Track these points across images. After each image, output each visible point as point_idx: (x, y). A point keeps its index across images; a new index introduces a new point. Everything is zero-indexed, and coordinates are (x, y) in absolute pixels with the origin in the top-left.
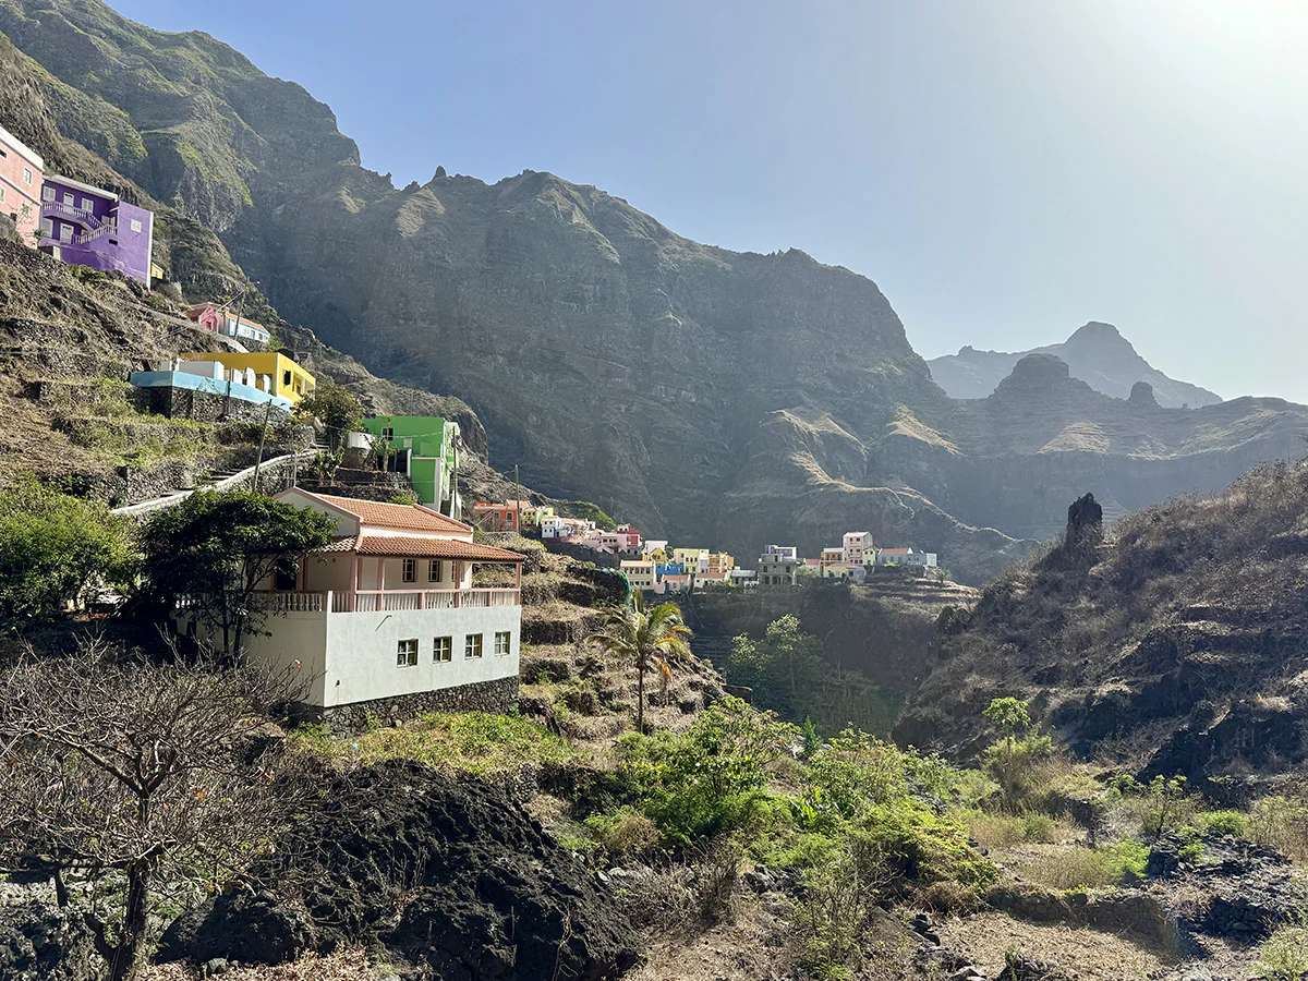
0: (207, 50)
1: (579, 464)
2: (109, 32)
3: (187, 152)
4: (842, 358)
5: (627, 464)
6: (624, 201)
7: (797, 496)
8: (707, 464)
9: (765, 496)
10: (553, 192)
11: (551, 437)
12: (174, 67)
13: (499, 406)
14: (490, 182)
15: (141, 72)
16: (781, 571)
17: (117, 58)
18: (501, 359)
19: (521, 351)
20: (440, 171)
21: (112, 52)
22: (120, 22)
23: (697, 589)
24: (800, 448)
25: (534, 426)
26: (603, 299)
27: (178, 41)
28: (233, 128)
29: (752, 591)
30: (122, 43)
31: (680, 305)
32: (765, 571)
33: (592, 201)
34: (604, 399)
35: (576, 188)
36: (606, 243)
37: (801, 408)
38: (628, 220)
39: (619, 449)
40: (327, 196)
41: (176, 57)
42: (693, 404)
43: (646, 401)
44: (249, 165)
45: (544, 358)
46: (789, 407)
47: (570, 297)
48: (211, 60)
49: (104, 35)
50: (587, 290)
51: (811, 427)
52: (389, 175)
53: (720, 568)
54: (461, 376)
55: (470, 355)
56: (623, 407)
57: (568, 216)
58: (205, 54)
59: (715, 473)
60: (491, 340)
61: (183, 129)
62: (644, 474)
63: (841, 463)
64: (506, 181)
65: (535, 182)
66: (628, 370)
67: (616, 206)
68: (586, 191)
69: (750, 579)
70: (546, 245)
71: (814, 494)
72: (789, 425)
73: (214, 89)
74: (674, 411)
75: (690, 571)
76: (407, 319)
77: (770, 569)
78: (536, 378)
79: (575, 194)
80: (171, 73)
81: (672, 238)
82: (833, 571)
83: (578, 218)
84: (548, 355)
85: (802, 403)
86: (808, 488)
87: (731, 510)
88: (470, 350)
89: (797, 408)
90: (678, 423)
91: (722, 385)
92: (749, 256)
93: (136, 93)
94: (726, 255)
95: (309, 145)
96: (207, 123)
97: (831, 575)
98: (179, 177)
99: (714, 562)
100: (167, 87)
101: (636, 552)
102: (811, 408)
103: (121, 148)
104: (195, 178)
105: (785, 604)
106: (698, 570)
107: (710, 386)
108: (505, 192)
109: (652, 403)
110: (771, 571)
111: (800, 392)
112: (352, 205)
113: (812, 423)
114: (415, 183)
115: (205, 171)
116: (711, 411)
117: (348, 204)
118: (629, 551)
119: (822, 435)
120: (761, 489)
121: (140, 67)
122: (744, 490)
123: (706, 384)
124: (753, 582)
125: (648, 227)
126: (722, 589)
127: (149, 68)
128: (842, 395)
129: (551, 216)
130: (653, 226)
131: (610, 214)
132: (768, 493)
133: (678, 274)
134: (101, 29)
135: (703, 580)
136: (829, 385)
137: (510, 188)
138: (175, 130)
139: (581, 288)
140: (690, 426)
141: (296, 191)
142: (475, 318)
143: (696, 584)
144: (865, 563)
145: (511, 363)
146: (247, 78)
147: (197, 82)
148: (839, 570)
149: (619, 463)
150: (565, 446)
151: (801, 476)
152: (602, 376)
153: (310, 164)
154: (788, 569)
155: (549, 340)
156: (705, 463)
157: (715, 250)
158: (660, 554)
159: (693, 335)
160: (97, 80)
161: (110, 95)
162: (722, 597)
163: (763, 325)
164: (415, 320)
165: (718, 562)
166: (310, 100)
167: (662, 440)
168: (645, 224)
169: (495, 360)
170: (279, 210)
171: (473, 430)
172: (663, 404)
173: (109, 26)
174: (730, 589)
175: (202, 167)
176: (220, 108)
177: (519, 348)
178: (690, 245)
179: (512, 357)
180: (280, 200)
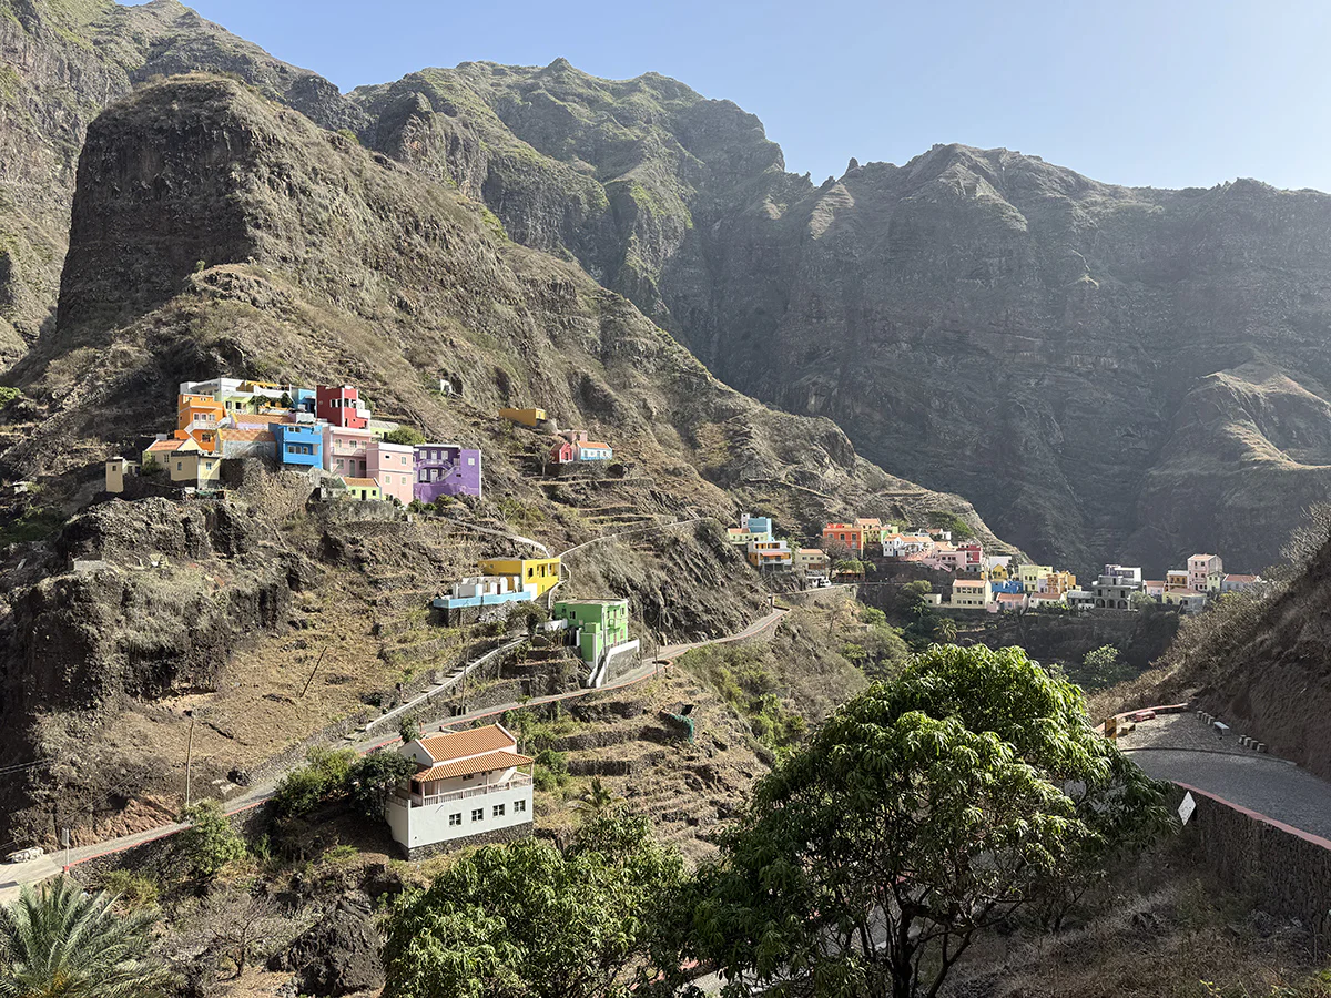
0: (655, 89)
1: (983, 445)
2: (580, 96)
3: (639, 194)
4: (1307, 298)
5: (1034, 444)
6: (1038, 158)
7: (1230, 473)
8: (1132, 436)
9: (1191, 475)
10: (959, 167)
11: (956, 420)
12: (630, 114)
13: (902, 393)
14: (900, 163)
15: (604, 127)
16: (1117, 597)
17: (587, 118)
18: (904, 346)
19: (924, 336)
20: (853, 162)
21: (582, 113)
22: (588, 84)
23: (1032, 610)
24: (1239, 416)
25: (938, 411)
26: (1010, 270)
27: (633, 87)
28: (677, 158)
29: (1086, 614)
30: (591, 102)
31: (1099, 263)
32: (1100, 595)
33: (1002, 165)
34: (1011, 376)
35: (985, 154)
36: (1013, 211)
37: (1249, 366)
38: (1040, 179)
39: (1027, 429)
40: (753, 207)
41: (631, 104)
42: (1115, 371)
43: (1060, 373)
44: (691, 190)
45: (948, 339)
46: (1230, 365)
47: (973, 275)
48: (660, 97)
49: (577, 99)
50: (991, 265)
51: (1259, 389)
52: (808, 174)
53: (1059, 588)
54: (866, 367)
55: (875, 345)
56: (1033, 382)
57: (971, 190)
58: (654, 92)
59: (1142, 445)
60: (895, 329)
61: (636, 174)
62: (1056, 451)
63: (1298, 429)
64: (916, 159)
65: (944, 156)
66: (1038, 342)
67: (1028, 167)
68: (994, 156)
69: (1087, 601)
70: (948, 225)
71: (1247, 472)
72: (1225, 392)
73: (662, 123)
74: (1092, 381)
75: (1030, 589)
76: (819, 318)
77: (1104, 593)
78: (940, 361)
79: (983, 162)
80: (626, 119)
81: (1094, 188)
82: (1172, 597)
83: (984, 190)
84: (950, 335)
85: (1251, 358)
86: (1243, 464)
87: (1152, 489)
88: (876, 341)
89: (1243, 366)
90: (1096, 394)
91: (1151, 345)
92: (1189, 193)
93: (602, 146)
94: (1158, 195)
95: (741, 157)
96: (656, 161)
97: (1170, 601)
98: (634, 218)
99: (1053, 581)
100: (624, 134)
101: (975, 570)
102: (1262, 364)
103: (590, 203)
104: (646, 217)
105: (1119, 630)
106: (1038, 589)
107: (1136, 349)
108: (916, 170)
109: (1066, 374)
110: (1106, 596)
111: (1250, 346)
112: (774, 211)
113: (1260, 383)
114: (831, 178)
115: (653, 207)
116: (1137, 376)
117: (771, 211)
118: (968, 568)
119: (1272, 398)
120: (1189, 465)
121: (604, 121)
122: (1168, 467)
123: (1130, 347)
124: (1087, 605)
125: (1064, 181)
126: (1056, 610)
127: (611, 121)
128: (1307, 344)
129: (953, 195)
130: (1070, 178)
131: (1019, 177)
132: (1194, 470)
133: (1096, 230)
134: (575, 95)
135: (1037, 601)
136: (1289, 333)
137: (919, 167)
138: (630, 175)
139: (986, 263)
140: (1110, 396)
141: (731, 205)
142: (879, 309)
143: (1031, 605)
144: (1209, 588)
145: (914, 349)
146: (689, 105)
147: (649, 122)
148: (1177, 596)
149: (1026, 443)
150: (968, 428)
151: (1237, 449)
152: (1009, 351)
153: (742, 175)
154: (1123, 594)
155: (952, 321)
156: (1129, 434)
157: (1145, 193)
158: (1000, 570)
159: (1114, 295)
160: (573, 142)
161: (583, 153)
162: (1054, 619)
163: (1203, 272)
164: (826, 318)
165: (1057, 581)
166: (741, 113)
167: (1078, 413)
168: (1061, 179)
169: (899, 348)
170: (717, 226)
171: (840, 445)
172: (1079, 374)
173: (581, 90)
174: (1063, 611)
175: (651, 205)
176: (666, 143)
177: (922, 332)
178: (1115, 192)
179: (915, 343)
180: (718, 215)
